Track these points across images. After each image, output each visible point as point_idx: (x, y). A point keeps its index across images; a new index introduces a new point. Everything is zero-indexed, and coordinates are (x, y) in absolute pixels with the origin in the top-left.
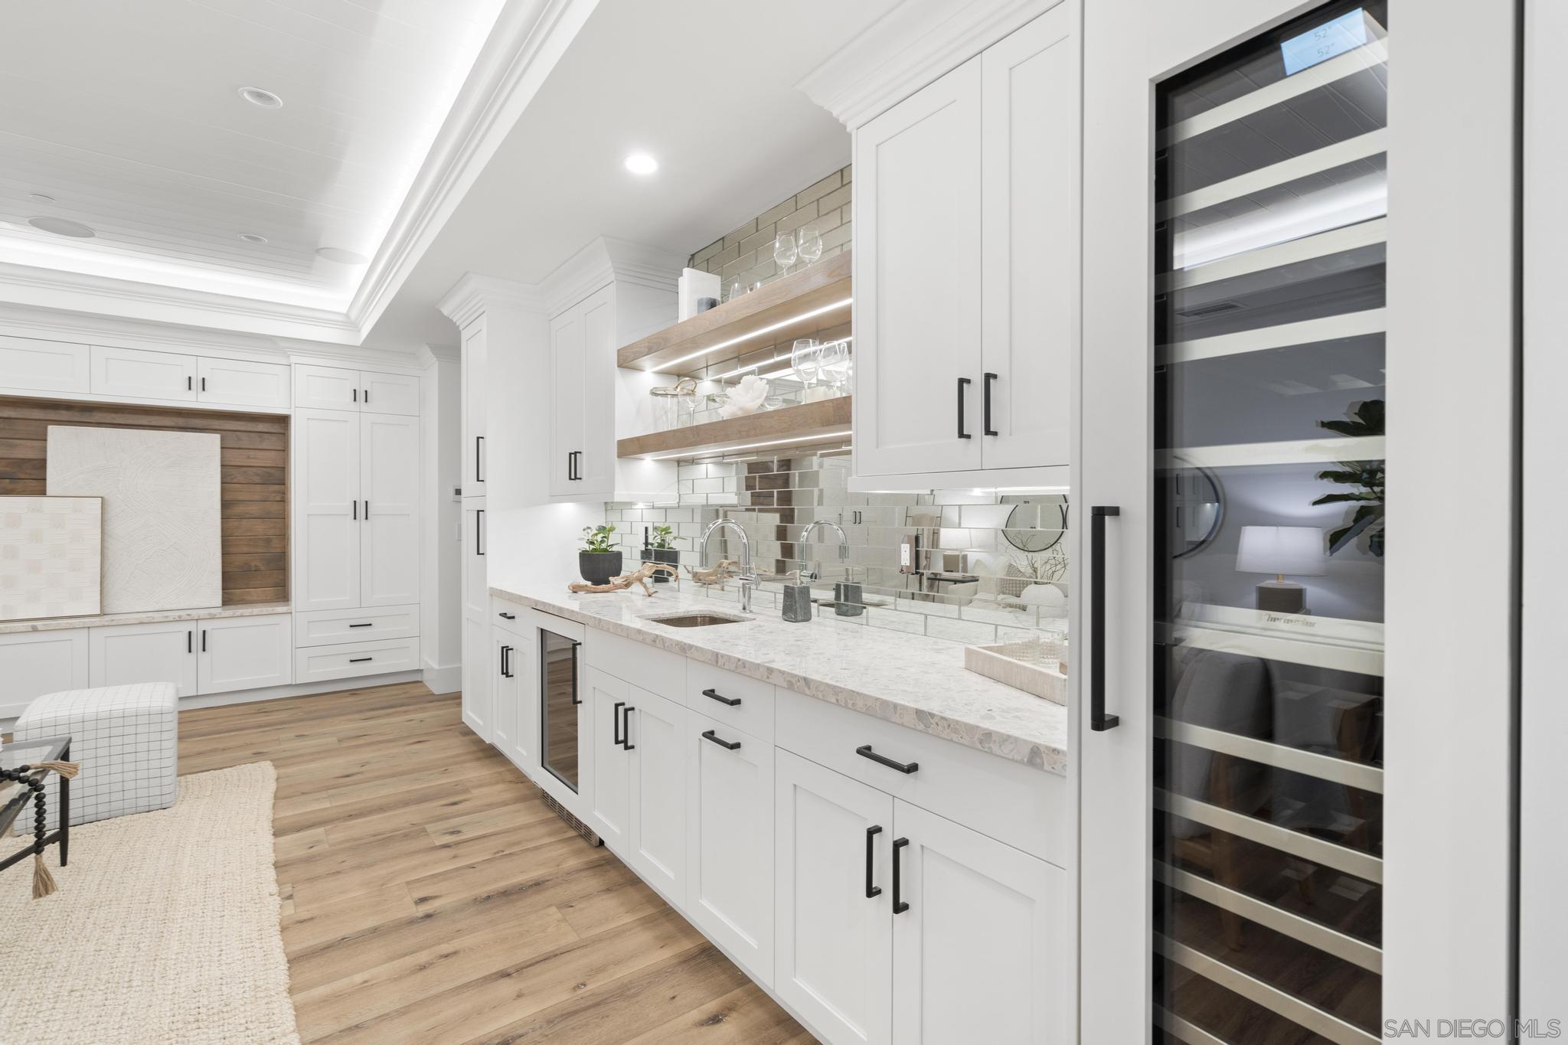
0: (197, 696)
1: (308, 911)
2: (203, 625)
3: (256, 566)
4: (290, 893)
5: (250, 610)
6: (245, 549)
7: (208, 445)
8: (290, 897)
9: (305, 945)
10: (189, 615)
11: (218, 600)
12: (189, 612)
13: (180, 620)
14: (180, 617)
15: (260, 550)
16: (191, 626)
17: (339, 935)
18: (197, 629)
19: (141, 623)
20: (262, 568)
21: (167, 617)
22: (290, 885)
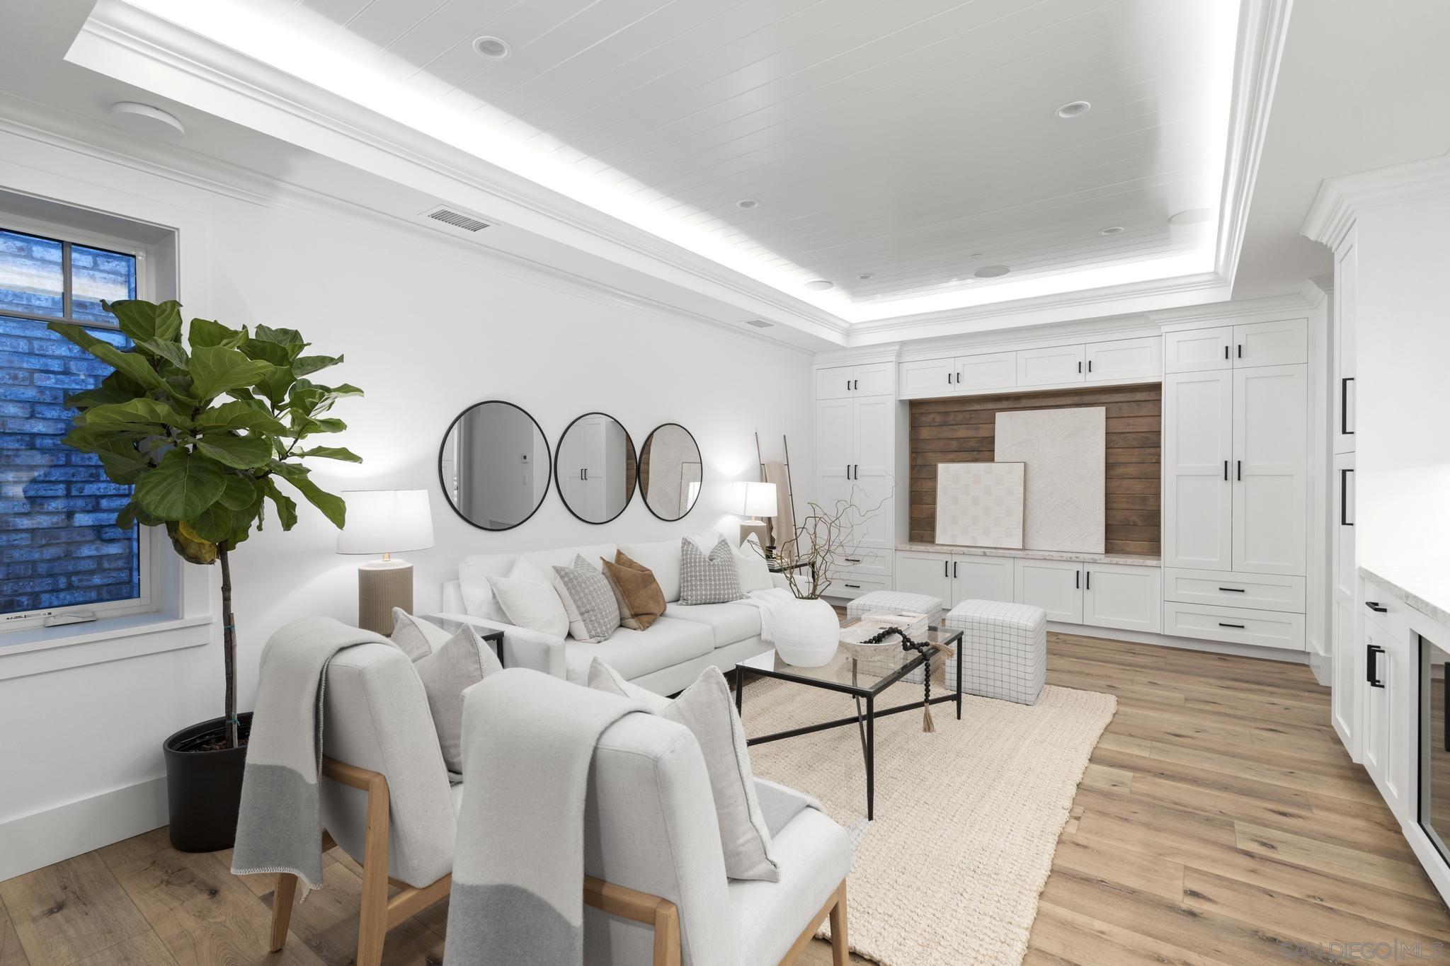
0: (1082, 626)
1: (1086, 838)
2: (1088, 568)
3: (1133, 521)
4: (1080, 815)
5: (1124, 560)
6: (1125, 506)
7: (1095, 417)
8: (1078, 819)
9: (1071, 866)
10: (1077, 557)
11: (1102, 549)
12: (1077, 555)
13: (1070, 560)
14: (1071, 558)
15: (1137, 507)
16: (1079, 567)
17: (1103, 876)
18: (1084, 569)
19: (1045, 559)
20: (1139, 523)
21: (1062, 557)
22: (1083, 808)
